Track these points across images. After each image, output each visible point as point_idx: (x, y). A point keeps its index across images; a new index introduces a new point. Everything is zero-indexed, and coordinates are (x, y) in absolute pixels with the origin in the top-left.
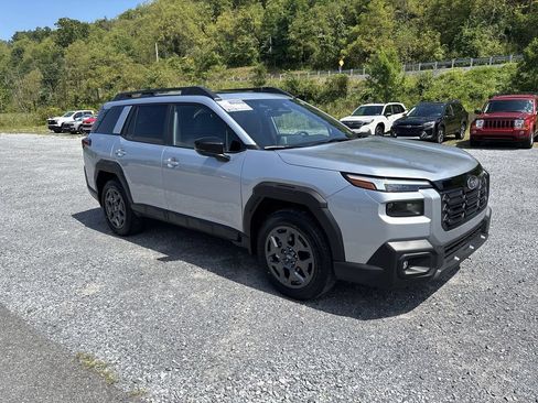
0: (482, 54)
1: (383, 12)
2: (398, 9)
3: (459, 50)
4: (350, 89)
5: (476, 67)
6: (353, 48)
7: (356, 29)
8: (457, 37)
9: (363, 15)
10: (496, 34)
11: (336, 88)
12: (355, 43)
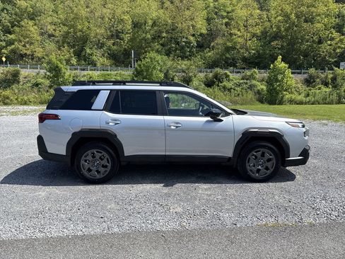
0: (98, 65)
1: (32, 29)
2: (41, 29)
3: (85, 61)
4: (21, 79)
5: (102, 72)
6: (12, 50)
7: (12, 36)
8: (83, 53)
9: (17, 29)
10: (103, 55)
11: (9, 77)
12: (13, 46)
